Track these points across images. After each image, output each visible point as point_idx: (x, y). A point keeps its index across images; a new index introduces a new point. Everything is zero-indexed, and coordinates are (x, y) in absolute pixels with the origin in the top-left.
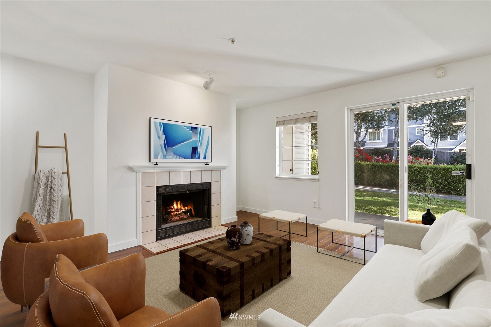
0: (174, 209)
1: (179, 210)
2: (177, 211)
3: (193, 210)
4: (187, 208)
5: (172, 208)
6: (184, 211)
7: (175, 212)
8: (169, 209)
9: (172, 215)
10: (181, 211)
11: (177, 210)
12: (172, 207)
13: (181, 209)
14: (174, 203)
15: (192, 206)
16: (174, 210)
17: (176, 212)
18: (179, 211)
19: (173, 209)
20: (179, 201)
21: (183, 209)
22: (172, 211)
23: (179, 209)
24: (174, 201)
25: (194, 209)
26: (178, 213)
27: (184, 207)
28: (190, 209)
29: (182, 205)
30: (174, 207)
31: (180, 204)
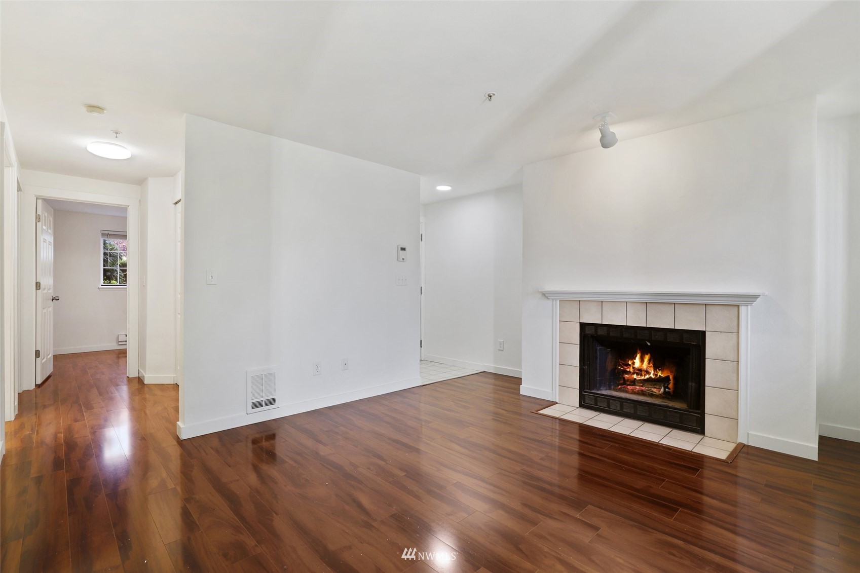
0: (633, 368)
1: (643, 373)
2: (638, 374)
3: (672, 381)
4: (660, 374)
5: (630, 365)
6: (653, 377)
7: (633, 374)
8: (623, 364)
9: (626, 378)
10: (647, 376)
11: (639, 371)
12: (630, 363)
13: (648, 373)
14: (636, 356)
15: (671, 372)
16: (632, 370)
17: (635, 376)
18: (641, 375)
19: (631, 368)
20: (647, 354)
21: (652, 372)
22: (628, 370)
23: (644, 370)
24: (638, 351)
25: (674, 378)
26: (639, 378)
27: (655, 370)
28: (667, 378)
29: (651, 365)
30: (634, 363)
31: (649, 361)
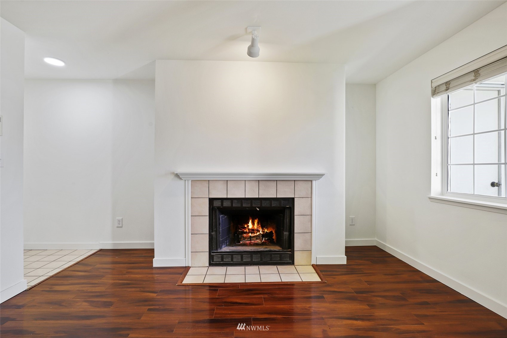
0: (248, 229)
1: (255, 232)
2: (252, 233)
3: (274, 235)
4: (266, 230)
5: (246, 228)
6: (262, 233)
7: (249, 233)
8: (241, 228)
9: (245, 237)
10: (258, 233)
11: (252, 231)
12: (246, 226)
13: (259, 231)
14: (249, 221)
15: (273, 228)
16: (247, 231)
17: (250, 234)
18: (254, 233)
19: (247, 229)
20: (256, 219)
21: (261, 230)
22: (245, 231)
23: (255, 230)
24: (250, 218)
25: (276, 232)
26: (253, 235)
27: (262, 228)
28: (271, 232)
29: (260, 225)
30: (248, 226)
31: (258, 223)
